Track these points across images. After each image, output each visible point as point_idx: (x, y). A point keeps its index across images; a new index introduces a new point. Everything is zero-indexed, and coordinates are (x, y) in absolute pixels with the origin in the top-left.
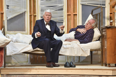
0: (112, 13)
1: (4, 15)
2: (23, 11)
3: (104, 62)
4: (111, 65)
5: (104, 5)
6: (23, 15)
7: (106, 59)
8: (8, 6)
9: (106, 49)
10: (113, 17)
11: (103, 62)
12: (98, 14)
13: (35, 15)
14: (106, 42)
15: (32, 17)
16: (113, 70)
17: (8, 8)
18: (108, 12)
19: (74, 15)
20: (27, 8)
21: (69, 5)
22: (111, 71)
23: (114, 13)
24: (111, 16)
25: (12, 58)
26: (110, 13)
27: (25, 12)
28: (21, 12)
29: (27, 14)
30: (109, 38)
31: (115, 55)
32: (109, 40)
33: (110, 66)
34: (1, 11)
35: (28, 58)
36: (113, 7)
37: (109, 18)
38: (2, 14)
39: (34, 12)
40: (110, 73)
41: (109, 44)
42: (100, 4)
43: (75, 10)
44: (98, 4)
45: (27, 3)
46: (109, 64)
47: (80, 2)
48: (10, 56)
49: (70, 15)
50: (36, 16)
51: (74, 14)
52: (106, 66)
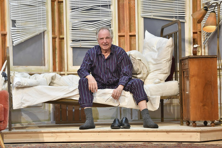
0: (196, 33)
1: (8, 37)
2: (41, 29)
3: (185, 118)
4: (198, 123)
5: (183, 18)
6: (40, 37)
7: (188, 112)
8: (14, 22)
9: (188, 95)
10: (199, 40)
11: (182, 118)
12: (173, 35)
13: (61, 37)
14: (188, 83)
15: (57, 40)
16: (201, 132)
17: (14, 26)
18: (190, 31)
19: (131, 36)
20: (47, 25)
21: (121, 19)
22: (199, 134)
23: (201, 32)
24: (196, 37)
25: (23, 113)
26: (194, 33)
27: (44, 32)
28: (37, 33)
29: (48, 36)
30: (193, 76)
31: (204, 105)
32: (193, 79)
33: (195, 126)
34: (2, 31)
35: (50, 114)
36: (199, 21)
37: (192, 40)
38: (4, 35)
39: (61, 32)
40: (196, 137)
41: (193, 86)
42: (176, 17)
43: (132, 28)
44: (172, 17)
45: (47, 16)
46: (194, 122)
47: (141, 14)
48: (19, 110)
49: (124, 36)
50: (63, 38)
51: (131, 34)
52: (188, 124)
